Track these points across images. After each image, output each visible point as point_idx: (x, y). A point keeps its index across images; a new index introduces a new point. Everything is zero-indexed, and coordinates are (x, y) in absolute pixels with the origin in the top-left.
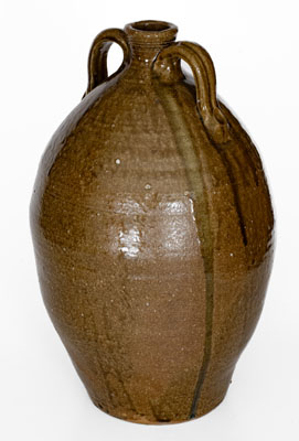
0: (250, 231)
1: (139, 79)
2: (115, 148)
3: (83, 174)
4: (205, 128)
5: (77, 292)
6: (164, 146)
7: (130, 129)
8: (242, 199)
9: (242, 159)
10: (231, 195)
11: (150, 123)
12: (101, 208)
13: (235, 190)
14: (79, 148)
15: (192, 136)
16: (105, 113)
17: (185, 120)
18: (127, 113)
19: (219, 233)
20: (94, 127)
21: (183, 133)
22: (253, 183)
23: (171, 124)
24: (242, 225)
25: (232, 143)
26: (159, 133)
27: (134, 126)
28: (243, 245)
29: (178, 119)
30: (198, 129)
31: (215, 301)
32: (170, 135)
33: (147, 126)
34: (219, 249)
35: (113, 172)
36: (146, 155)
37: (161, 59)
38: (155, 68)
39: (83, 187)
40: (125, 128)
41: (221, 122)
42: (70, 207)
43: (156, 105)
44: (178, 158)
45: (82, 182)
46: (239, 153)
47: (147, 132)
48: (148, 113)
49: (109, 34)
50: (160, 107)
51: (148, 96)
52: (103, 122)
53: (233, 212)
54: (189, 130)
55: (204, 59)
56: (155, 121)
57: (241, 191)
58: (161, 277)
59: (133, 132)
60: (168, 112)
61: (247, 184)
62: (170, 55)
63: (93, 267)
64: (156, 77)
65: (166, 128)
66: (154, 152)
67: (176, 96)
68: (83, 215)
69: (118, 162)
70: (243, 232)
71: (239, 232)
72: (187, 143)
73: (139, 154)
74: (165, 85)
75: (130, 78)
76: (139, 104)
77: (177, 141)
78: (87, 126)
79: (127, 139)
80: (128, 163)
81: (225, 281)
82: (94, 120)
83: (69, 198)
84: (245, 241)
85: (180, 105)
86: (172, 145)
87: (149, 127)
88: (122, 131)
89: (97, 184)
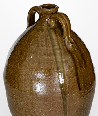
0: (82, 85)
1: (42, 26)
2: (31, 52)
3: (19, 61)
4: (66, 46)
5: (16, 104)
6: (49, 52)
7: (37, 45)
8: (79, 73)
9: (80, 58)
10: (75, 71)
11: (44, 43)
12: (25, 74)
13: (76, 69)
14: (19, 51)
15: (60, 49)
16: (29, 38)
17: (58, 42)
18: (36, 39)
19: (69, 86)
20: (25, 43)
21: (56, 47)
22: (84, 67)
23: (52, 44)
24: (78, 83)
25: (77, 51)
26: (47, 47)
27: (38, 44)
28: (79, 91)
29: (55, 42)
30: (63, 46)
31: (67, 112)
32: (52, 48)
33: (43, 44)
34: (69, 92)
35: (29, 61)
36: (42, 55)
37: (51, 19)
38: (49, 22)
39: (19, 66)
40: (35, 45)
41: (72, 43)
42: (14, 72)
43: (47, 36)
44: (54, 57)
45: (18, 64)
46: (79, 55)
47: (43, 46)
48: (44, 39)
49: (34, 8)
50: (49, 37)
51: (45, 32)
52: (28, 41)
53: (75, 78)
54: (59, 46)
55: (66, 20)
56: (46, 42)
57: (79, 70)
58: (46, 102)
59: (38, 46)
60: (52, 39)
61: (81, 67)
62: (54, 18)
63: (21, 96)
64: (49, 25)
65: (50, 45)
66: (45, 54)
67: (55, 33)
68: (18, 76)
69: (31, 57)
70: (79, 86)
71: (77, 86)
72: (58, 51)
73: (39, 55)
74: (52, 28)
75: (39, 25)
76: (41, 35)
77: (54, 50)
78: (22, 43)
79: (35, 49)
80: (35, 58)
81: (71, 105)
82: (25, 40)
83: (14, 69)
84: (80, 89)
85: (57, 36)
86: (52, 52)
87: (44, 45)
88: (34, 46)
89: (24, 65)
